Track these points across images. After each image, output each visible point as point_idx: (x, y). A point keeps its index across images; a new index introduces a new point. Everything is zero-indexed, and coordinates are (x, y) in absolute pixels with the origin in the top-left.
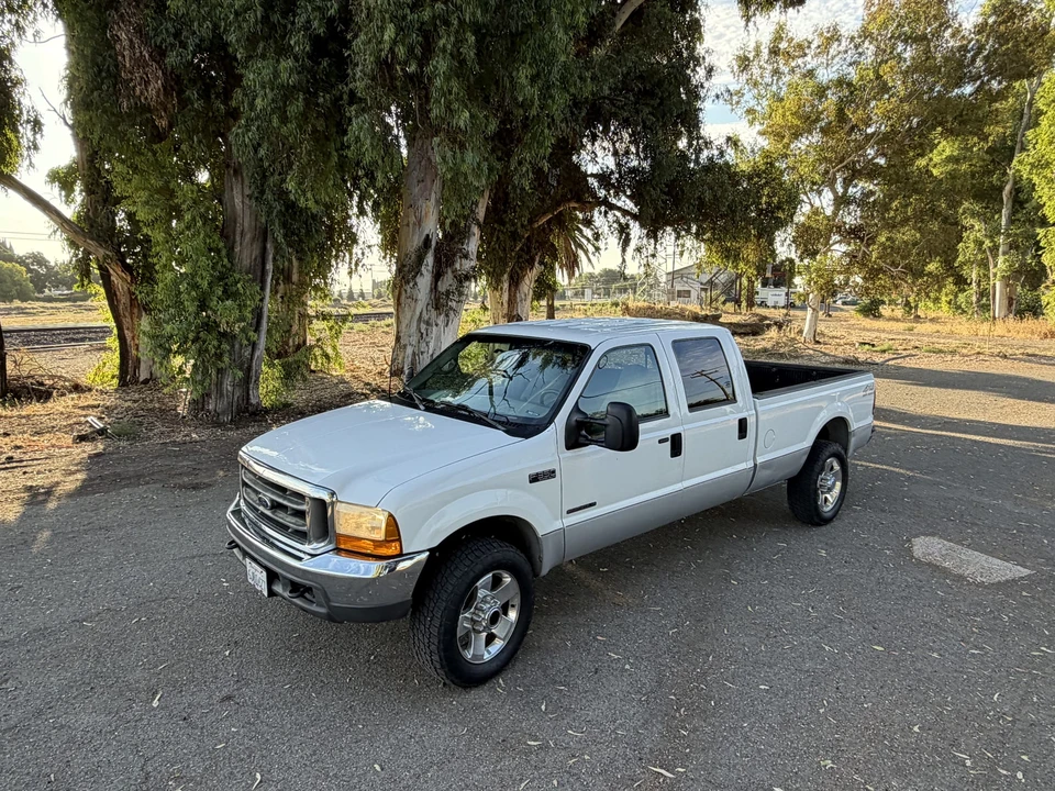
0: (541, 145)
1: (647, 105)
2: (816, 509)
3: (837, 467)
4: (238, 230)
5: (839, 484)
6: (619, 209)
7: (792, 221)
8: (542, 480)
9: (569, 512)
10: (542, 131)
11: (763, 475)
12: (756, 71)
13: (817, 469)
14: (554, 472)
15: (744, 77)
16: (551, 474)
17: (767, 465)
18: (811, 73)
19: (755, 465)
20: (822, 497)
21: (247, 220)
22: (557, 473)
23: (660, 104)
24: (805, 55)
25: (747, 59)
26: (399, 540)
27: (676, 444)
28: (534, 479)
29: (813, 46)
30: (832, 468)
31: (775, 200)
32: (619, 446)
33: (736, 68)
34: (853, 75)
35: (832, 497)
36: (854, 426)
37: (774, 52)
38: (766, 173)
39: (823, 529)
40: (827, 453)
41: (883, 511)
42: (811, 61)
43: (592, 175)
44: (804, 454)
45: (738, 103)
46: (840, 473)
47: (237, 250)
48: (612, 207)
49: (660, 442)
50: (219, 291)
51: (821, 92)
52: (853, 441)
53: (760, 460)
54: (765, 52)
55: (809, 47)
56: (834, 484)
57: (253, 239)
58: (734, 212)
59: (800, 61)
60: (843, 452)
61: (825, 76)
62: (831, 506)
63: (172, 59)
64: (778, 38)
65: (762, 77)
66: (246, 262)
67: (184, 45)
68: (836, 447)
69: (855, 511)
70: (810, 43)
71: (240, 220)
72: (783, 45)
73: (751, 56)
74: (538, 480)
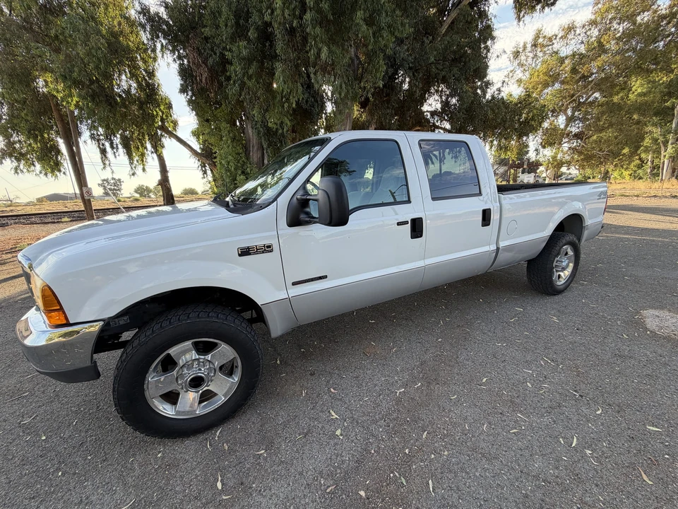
0: (377, 70)
1: (456, 67)
2: (551, 283)
3: (571, 253)
4: (251, 145)
5: (571, 265)
6: (441, 128)
7: (540, 127)
8: (255, 253)
9: (294, 284)
10: (379, 62)
11: (503, 257)
12: (523, 58)
13: (554, 252)
14: (269, 247)
15: (517, 62)
16: (268, 249)
17: (508, 248)
18: (557, 53)
19: (498, 249)
20: (556, 274)
21: (255, 140)
22: (275, 247)
23: (464, 66)
24: (553, 44)
25: (518, 52)
26: (61, 309)
27: (417, 228)
28: (245, 252)
29: (558, 38)
30: (566, 254)
31: (531, 115)
32: (328, 221)
33: (512, 58)
34: (583, 49)
35: (565, 274)
36: (588, 222)
37: (535, 45)
38: (526, 101)
39: (557, 298)
40: (564, 241)
41: (607, 285)
42: (556, 47)
43: (427, 111)
44: (544, 241)
45: (512, 77)
46: (573, 258)
47: (251, 154)
48: (438, 127)
49: (399, 224)
50: (240, 172)
51: (562, 60)
52: (586, 234)
53: (502, 244)
54: (529, 46)
55: (555, 39)
56: (568, 265)
57: (258, 149)
58: (505, 122)
59: (550, 47)
60: (577, 242)
61: (565, 51)
62: (563, 282)
63: (210, 61)
64: (537, 37)
65: (526, 61)
66: (255, 160)
67: (215, 54)
68: (571, 237)
69: (583, 285)
70: (556, 36)
71: (251, 140)
72: (541, 40)
73: (521, 50)
74: (250, 254)
